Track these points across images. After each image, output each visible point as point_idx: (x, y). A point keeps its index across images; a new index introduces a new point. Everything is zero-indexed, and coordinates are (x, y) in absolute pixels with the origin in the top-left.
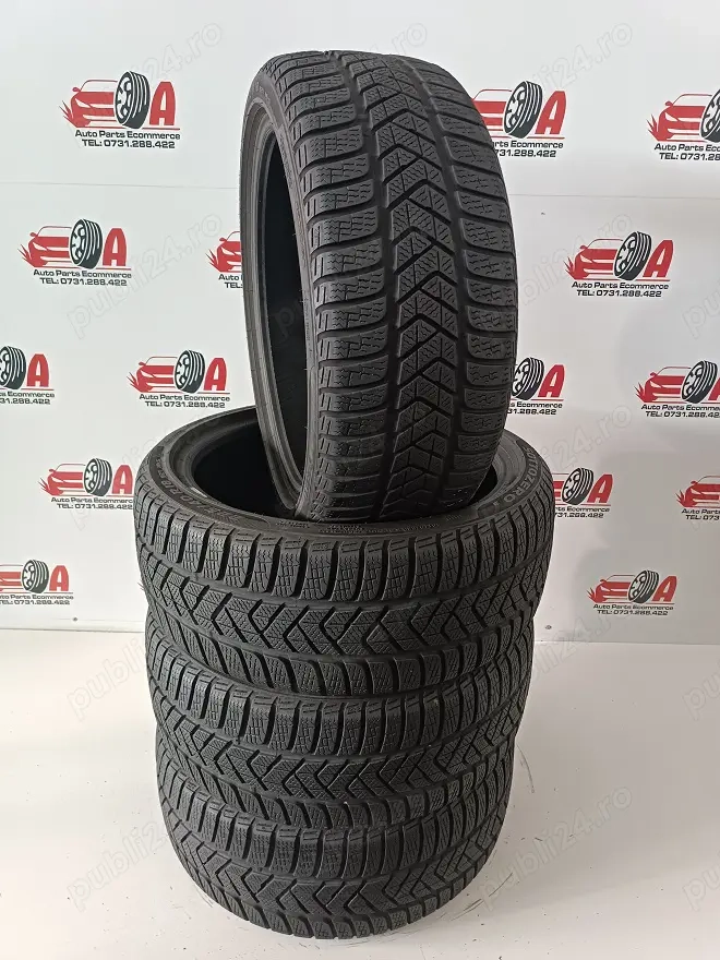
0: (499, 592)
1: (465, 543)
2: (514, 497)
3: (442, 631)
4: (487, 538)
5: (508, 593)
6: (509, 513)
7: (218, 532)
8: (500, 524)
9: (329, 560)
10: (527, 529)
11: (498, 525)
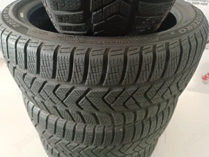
0: (163, 87)
1: (145, 56)
2: (185, 30)
3: (124, 105)
4: (161, 53)
5: (169, 88)
6: (180, 40)
7: (32, 45)
8: (172, 46)
9: (83, 61)
10: (190, 52)
11: (171, 47)
